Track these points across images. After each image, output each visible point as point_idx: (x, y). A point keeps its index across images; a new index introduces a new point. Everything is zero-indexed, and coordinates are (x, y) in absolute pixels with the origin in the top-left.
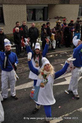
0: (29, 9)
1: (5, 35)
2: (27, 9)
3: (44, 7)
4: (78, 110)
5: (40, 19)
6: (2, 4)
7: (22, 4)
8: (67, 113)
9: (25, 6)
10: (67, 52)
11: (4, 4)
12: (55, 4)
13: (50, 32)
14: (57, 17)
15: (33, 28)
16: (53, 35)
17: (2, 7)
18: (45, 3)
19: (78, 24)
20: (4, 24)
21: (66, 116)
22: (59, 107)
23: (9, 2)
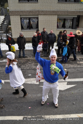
0: (60, 19)
1: (25, 38)
3: (74, 18)
4: (43, 116)
6: (38, 15)
7: (54, 15)
8: (30, 115)
9: (56, 16)
10: (80, 59)
13: (67, 39)
17: (38, 17)
18: (74, 14)
21: (28, 117)
22: (29, 108)
23: (43, 13)
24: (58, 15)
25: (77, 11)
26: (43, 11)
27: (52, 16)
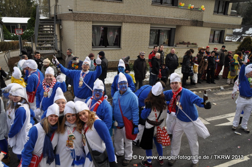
2: (151, 30)
3: (171, 28)
5: (164, 43)
6: (122, 23)
7: (146, 23)
9: (149, 26)
10: (212, 89)
11: (125, 22)
12: (181, 26)
14: (183, 42)
15: (172, 54)
16: (196, 66)
17: (121, 26)
19: (223, 54)
20: (120, 47)
23: (130, 21)
24: (151, 24)
25: (177, 19)
26: (130, 16)
27: (143, 25)
